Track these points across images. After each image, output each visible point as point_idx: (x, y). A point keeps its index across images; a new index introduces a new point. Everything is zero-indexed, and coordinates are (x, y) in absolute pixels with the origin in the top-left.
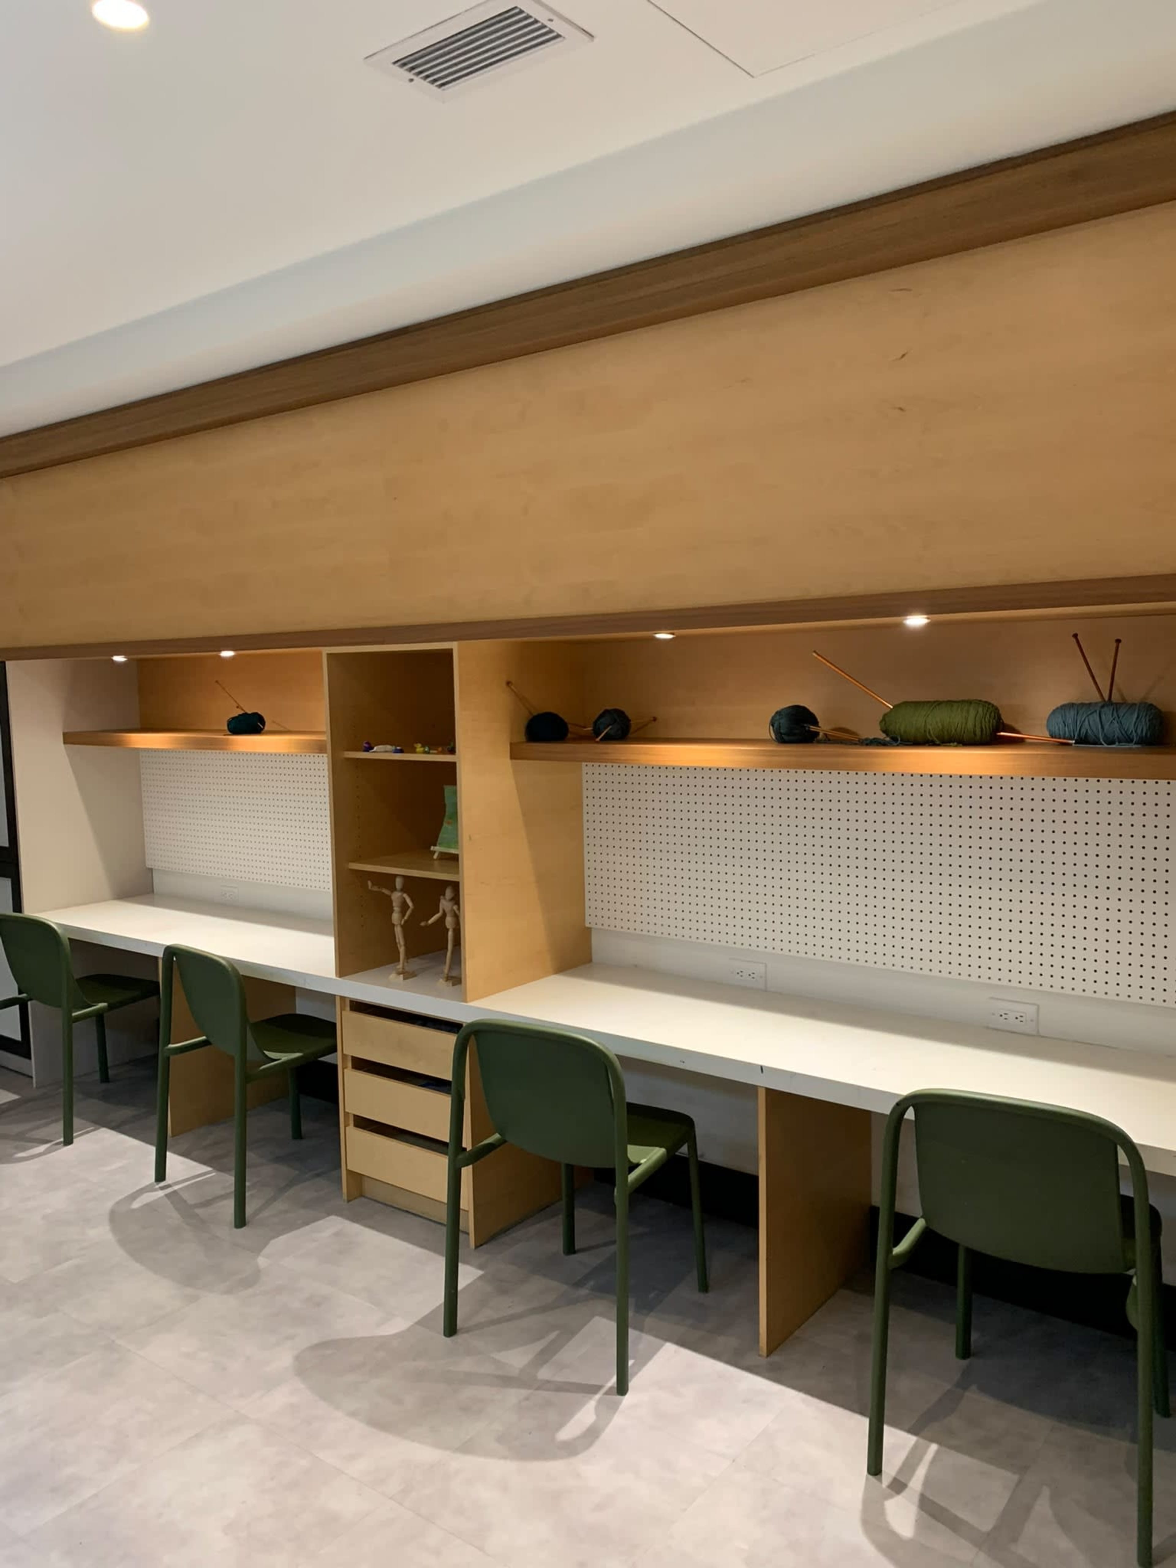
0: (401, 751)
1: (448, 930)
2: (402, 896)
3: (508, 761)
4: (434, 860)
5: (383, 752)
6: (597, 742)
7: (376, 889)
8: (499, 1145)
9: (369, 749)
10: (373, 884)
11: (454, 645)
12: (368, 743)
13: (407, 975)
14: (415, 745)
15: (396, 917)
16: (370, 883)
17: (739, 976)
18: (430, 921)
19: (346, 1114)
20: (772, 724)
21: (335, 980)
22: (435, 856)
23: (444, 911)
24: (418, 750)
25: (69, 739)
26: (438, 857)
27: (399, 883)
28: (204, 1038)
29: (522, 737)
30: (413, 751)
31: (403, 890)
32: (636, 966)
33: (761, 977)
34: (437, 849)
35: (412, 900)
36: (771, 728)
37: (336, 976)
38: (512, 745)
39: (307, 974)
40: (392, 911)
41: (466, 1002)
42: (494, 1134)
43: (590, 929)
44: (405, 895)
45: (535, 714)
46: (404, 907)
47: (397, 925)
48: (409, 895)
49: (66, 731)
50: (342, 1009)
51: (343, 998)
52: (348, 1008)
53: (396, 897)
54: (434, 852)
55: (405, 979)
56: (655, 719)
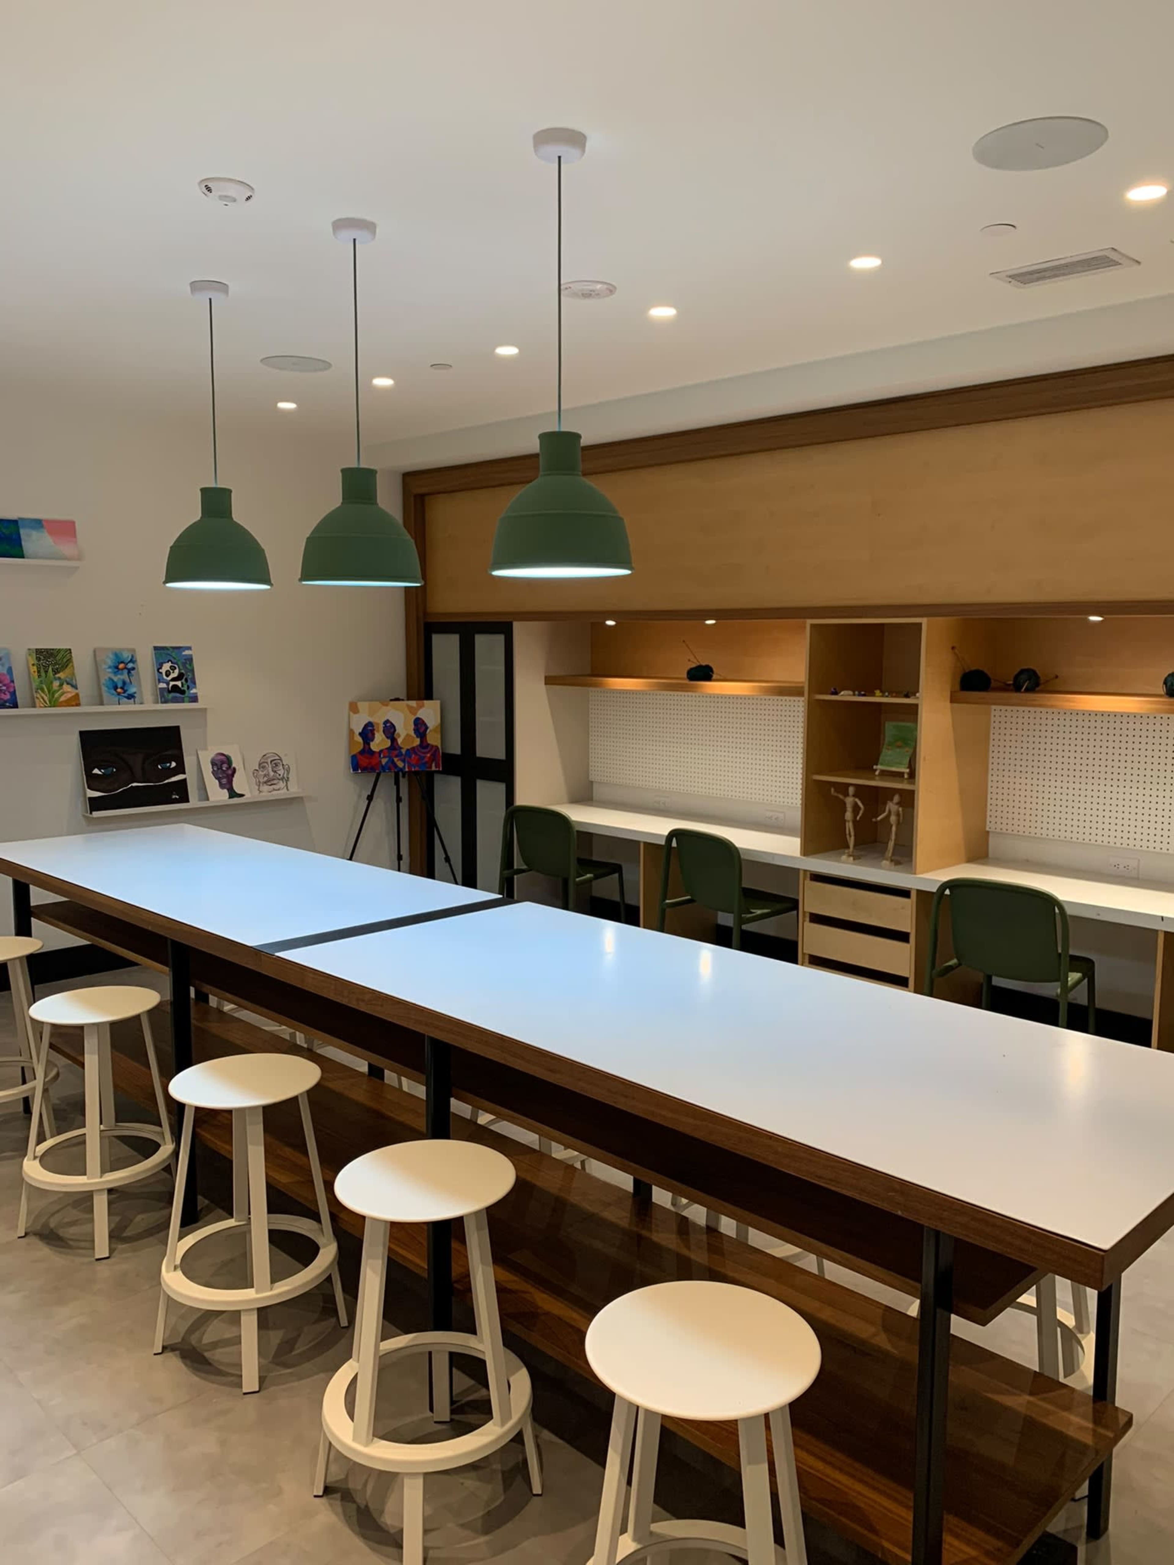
0: (864, 695)
1: (891, 826)
2: (854, 800)
3: (948, 704)
4: (876, 776)
5: (846, 696)
6: (1022, 692)
7: (836, 794)
8: (957, 967)
9: (835, 693)
10: (835, 791)
11: (924, 621)
12: (835, 689)
13: (856, 858)
14: (875, 691)
15: (849, 815)
16: (832, 790)
17: (1116, 868)
18: (879, 818)
19: (804, 954)
20: (1165, 683)
21: (799, 858)
22: (877, 773)
23: (890, 812)
24: (877, 694)
25: (550, 681)
26: (879, 773)
27: (851, 790)
28: (689, 897)
29: (958, 687)
30: (873, 695)
31: (854, 796)
32: (1027, 861)
33: (1134, 869)
34: (879, 767)
35: (863, 804)
36: (1164, 686)
37: (801, 855)
38: (952, 692)
39: (776, 854)
40: (845, 811)
41: (915, 874)
42: (953, 959)
43: (988, 832)
44: (857, 800)
45: (967, 671)
46: (856, 808)
47: (849, 821)
48: (860, 799)
49: (547, 674)
50: (804, 880)
51: (805, 871)
52: (808, 879)
53: (849, 801)
54: (876, 770)
55: (854, 859)
56: (1057, 677)
